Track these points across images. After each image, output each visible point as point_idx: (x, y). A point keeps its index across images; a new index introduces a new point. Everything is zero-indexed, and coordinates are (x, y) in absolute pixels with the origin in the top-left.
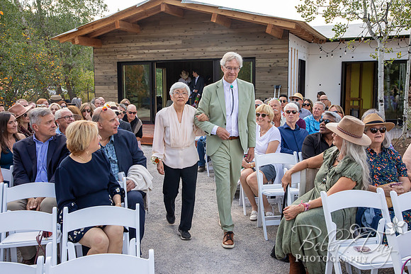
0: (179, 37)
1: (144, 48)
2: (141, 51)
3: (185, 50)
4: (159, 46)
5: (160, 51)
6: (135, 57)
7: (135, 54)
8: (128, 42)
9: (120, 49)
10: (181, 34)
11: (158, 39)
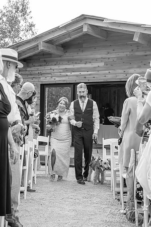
0: (102, 59)
1: (67, 70)
2: (63, 74)
3: (107, 72)
4: (81, 68)
5: (82, 73)
6: (58, 80)
7: (58, 76)
8: (52, 65)
9: (44, 72)
10: (104, 56)
11: (80, 61)
